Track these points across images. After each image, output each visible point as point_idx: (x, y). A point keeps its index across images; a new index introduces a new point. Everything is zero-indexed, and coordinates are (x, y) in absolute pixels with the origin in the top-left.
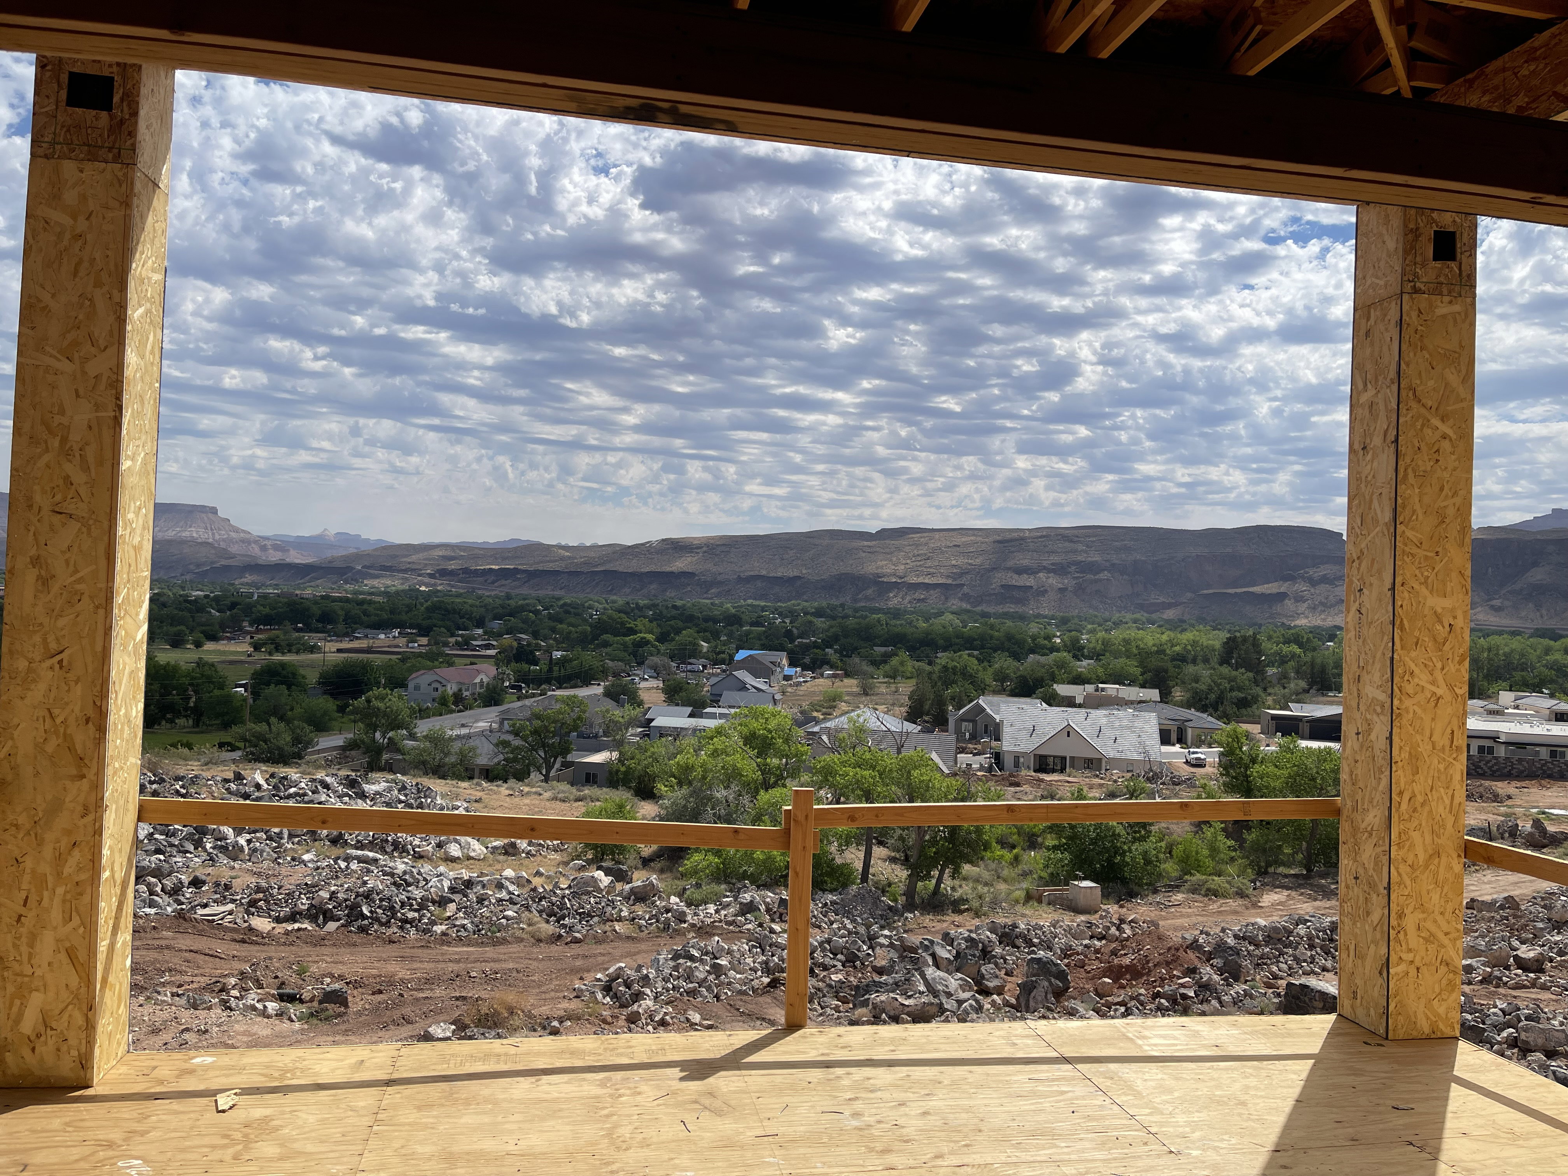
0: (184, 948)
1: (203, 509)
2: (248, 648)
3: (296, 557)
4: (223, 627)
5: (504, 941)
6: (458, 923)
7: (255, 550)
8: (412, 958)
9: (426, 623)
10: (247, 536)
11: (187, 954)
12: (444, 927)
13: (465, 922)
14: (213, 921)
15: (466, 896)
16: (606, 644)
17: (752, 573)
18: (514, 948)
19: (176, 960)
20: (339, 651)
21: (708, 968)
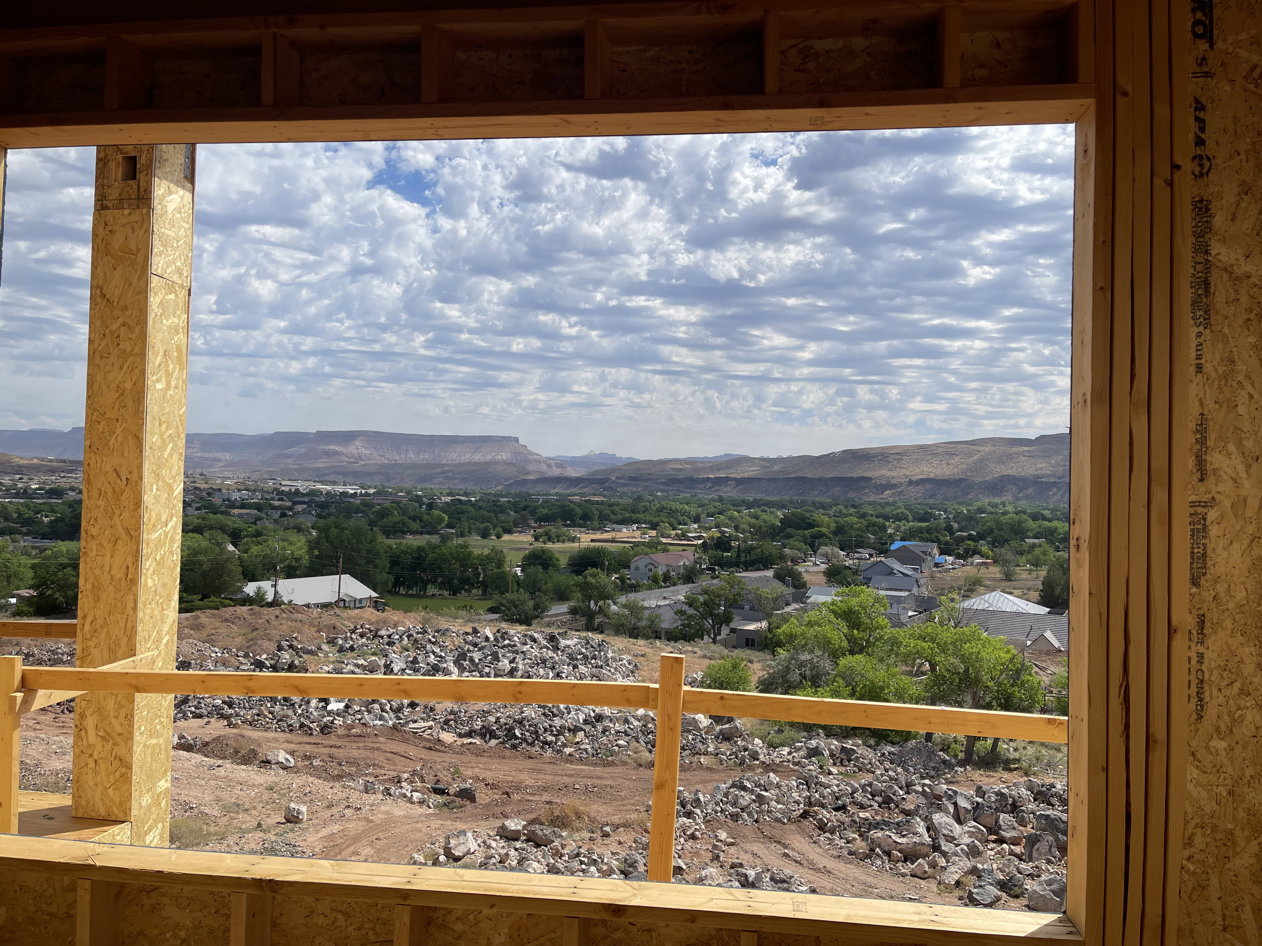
0: (388, 750)
1: (509, 439)
2: (530, 539)
3: (572, 473)
4: (516, 524)
5: (612, 764)
6: (582, 747)
7: (544, 467)
8: (540, 771)
9: (655, 520)
10: (539, 457)
11: (389, 755)
12: (572, 750)
13: (588, 747)
14: (417, 733)
15: (594, 727)
16: (790, 536)
17: (922, 477)
18: (618, 770)
19: (381, 758)
20: (592, 541)
21: (754, 797)
